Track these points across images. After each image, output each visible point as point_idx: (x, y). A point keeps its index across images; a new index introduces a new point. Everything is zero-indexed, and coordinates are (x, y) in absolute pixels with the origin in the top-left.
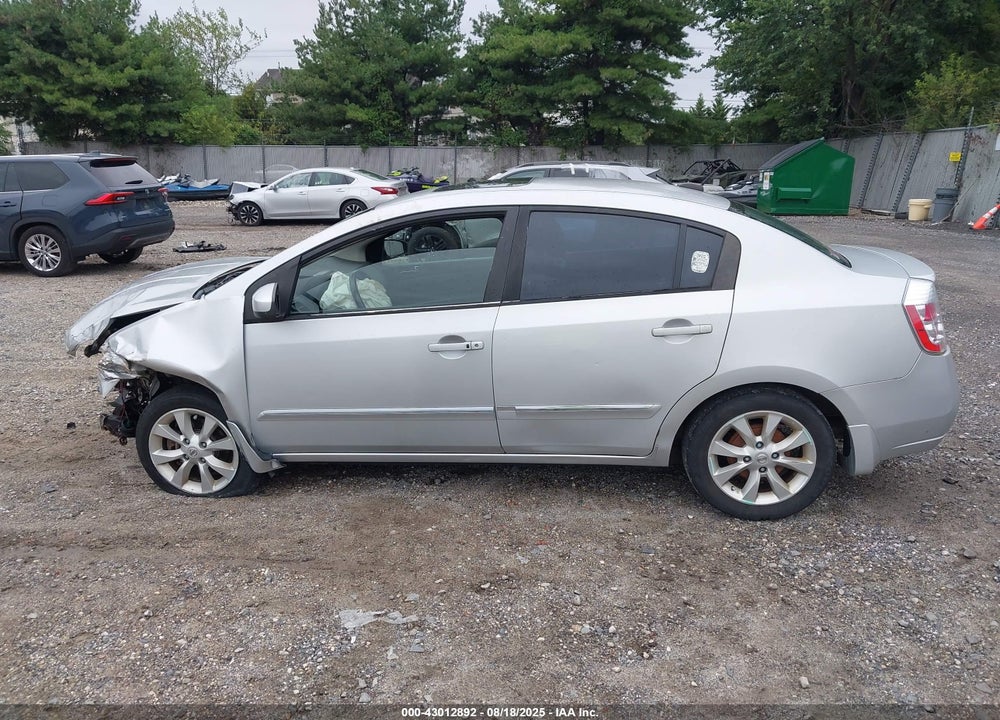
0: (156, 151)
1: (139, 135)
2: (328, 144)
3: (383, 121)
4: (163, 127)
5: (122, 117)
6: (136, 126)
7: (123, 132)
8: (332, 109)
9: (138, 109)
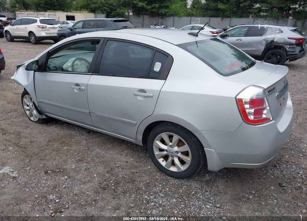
0: (161, 18)
1: (157, 13)
2: (211, 17)
3: (230, 9)
4: (163, 11)
5: (153, 8)
6: (156, 10)
7: (153, 12)
8: (214, 5)
9: (157, 5)
